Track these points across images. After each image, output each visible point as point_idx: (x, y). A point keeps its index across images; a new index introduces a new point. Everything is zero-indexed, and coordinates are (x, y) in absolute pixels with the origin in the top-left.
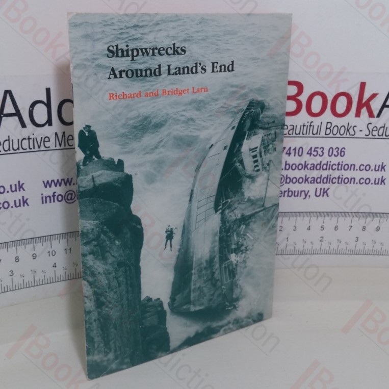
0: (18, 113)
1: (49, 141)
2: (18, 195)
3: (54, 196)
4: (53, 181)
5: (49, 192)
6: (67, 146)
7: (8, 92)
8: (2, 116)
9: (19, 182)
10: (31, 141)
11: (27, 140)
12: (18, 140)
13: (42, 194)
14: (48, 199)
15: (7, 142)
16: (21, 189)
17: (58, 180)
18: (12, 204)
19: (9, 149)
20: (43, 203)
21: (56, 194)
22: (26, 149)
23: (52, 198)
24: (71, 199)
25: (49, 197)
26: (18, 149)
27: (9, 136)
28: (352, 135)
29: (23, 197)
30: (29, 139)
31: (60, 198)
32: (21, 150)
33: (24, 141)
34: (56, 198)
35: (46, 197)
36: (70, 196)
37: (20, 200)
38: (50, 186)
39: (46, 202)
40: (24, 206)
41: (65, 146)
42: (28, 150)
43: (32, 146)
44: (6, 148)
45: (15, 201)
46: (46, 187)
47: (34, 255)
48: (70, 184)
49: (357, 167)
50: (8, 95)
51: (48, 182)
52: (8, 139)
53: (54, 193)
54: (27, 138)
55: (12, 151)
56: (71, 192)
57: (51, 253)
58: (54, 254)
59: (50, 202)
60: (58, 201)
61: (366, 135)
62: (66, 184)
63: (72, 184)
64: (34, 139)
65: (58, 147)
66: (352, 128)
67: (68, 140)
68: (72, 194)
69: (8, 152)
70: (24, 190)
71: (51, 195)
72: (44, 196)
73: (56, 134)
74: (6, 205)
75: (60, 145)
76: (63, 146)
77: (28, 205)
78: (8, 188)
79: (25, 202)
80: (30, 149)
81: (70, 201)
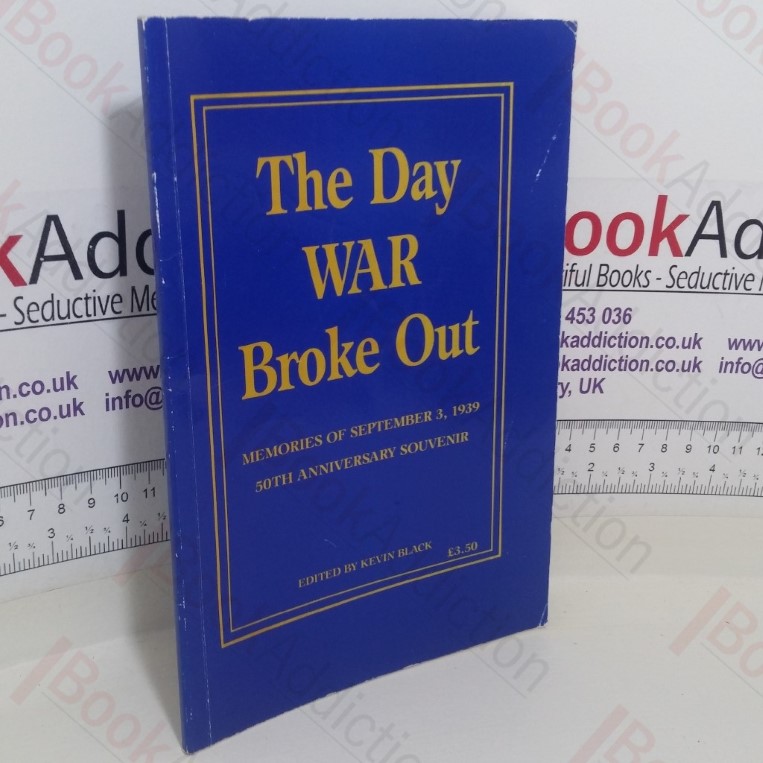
0: (68, 256)
1: (121, 301)
2: (66, 397)
3: (127, 397)
4: (126, 371)
5: (119, 389)
6: (152, 311)
7: (53, 219)
8: (42, 259)
9: (68, 373)
10: (91, 302)
11: (84, 301)
12: (69, 301)
13: (107, 395)
14: (117, 402)
15: (49, 305)
16: (72, 386)
17: (134, 370)
18: (55, 412)
19: (52, 317)
20: (108, 409)
21: (132, 394)
22: (81, 316)
23: (124, 400)
24: (157, 402)
25: (120, 398)
26: (68, 316)
27: (52, 295)
29: (74, 400)
30: (87, 298)
31: (138, 401)
32: (73, 318)
33: (79, 302)
34: (130, 400)
35: (114, 400)
36: (154, 396)
37: (68, 406)
38: (121, 380)
39: (114, 408)
40: (75, 415)
41: (148, 309)
42: (85, 318)
43: (91, 312)
44: (48, 316)
45: (61, 407)
46: (114, 381)
47: (91, 501)
48: (155, 376)
50: (53, 223)
51: (117, 372)
52: (50, 299)
53: (128, 391)
54: (83, 296)
55: (57, 320)
56: (157, 390)
57: (120, 496)
58: (125, 499)
59: (121, 408)
60: (135, 405)
62: (148, 377)
63: (159, 376)
64: (94, 298)
65: (136, 312)
67: (153, 299)
68: (158, 394)
69: (51, 322)
70: (76, 387)
71: (122, 395)
72: (110, 397)
73: (133, 289)
74: (44, 414)
75: (140, 309)
76: (144, 310)
77: (82, 414)
78: (49, 385)
79: (77, 408)
80: (88, 315)
81: (155, 406)
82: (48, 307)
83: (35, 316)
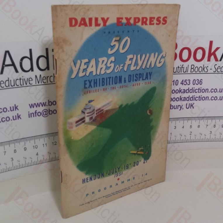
1: (32, 80)
2: (15, 113)
3: (36, 113)
4: (35, 104)
5: (33, 110)
6: (43, 83)
7: (7, 52)
8: (4, 66)
9: (15, 105)
10: (22, 81)
11: (19, 80)
12: (14, 80)
13: (29, 112)
14: (32, 114)
16: (17, 109)
17: (38, 104)
18: (11, 118)
19: (9, 86)
20: (29, 117)
21: (37, 112)
23: (35, 114)
24: (46, 115)
25: (33, 113)
26: (14, 85)
28: (206, 72)
29: (18, 114)
31: (39, 114)
32: (16, 86)
33: (17, 81)
34: (37, 114)
35: (31, 114)
36: (45, 113)
37: (16, 116)
38: (33, 107)
39: (31, 117)
40: (18, 119)
41: (41, 83)
42: (20, 86)
43: (22, 84)
44: (7, 85)
45: (13, 117)
46: (31, 107)
47: (25, 149)
48: (45, 106)
49: (209, 91)
51: (32, 104)
52: (8, 79)
53: (36, 111)
54: (19, 78)
55: (10, 87)
56: (45, 110)
58: (36, 147)
59: (34, 116)
60: (38, 116)
61: (214, 72)
62: (42, 106)
63: (46, 106)
64: (23, 79)
65: (37, 84)
66: (206, 68)
67: (43, 79)
69: (8, 87)
71: (34, 112)
72: (30, 113)
73: (36, 76)
74: (8, 119)
75: (39, 82)
76: (40, 83)
77: (21, 118)
78: (9, 109)
79: (19, 117)
80: (21, 85)
81: (45, 116)
82: (7, 82)
83: (3, 85)
